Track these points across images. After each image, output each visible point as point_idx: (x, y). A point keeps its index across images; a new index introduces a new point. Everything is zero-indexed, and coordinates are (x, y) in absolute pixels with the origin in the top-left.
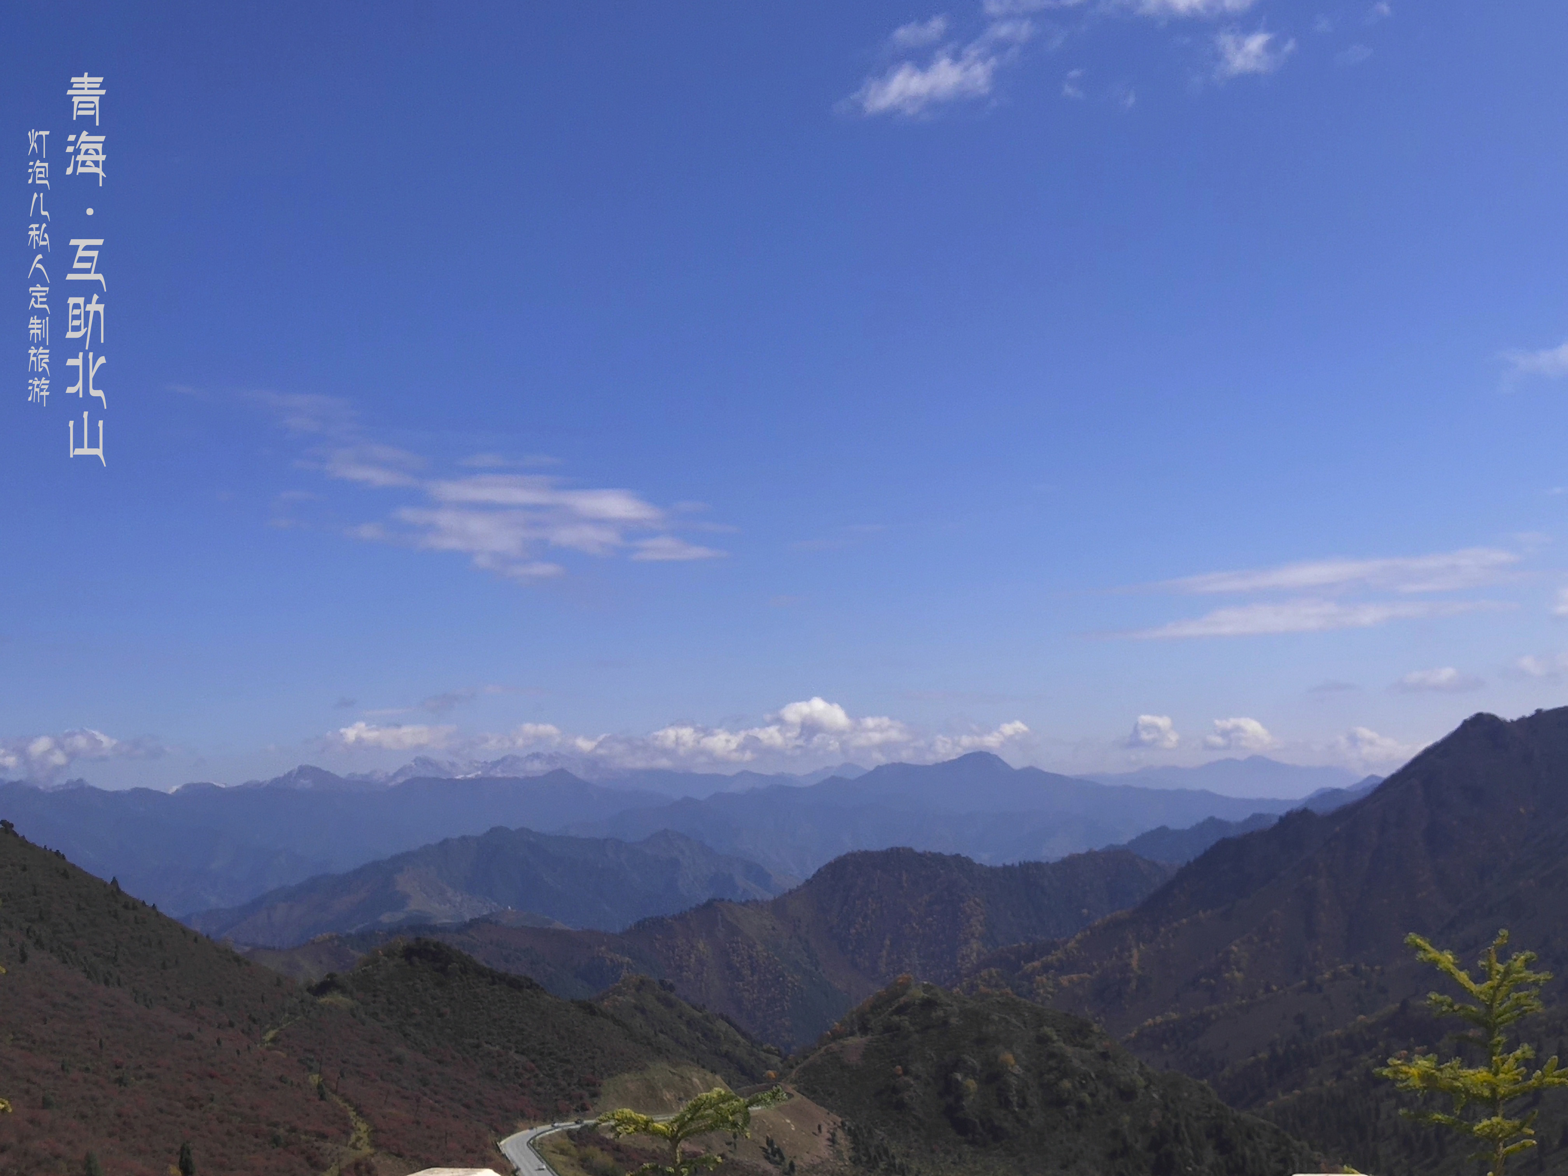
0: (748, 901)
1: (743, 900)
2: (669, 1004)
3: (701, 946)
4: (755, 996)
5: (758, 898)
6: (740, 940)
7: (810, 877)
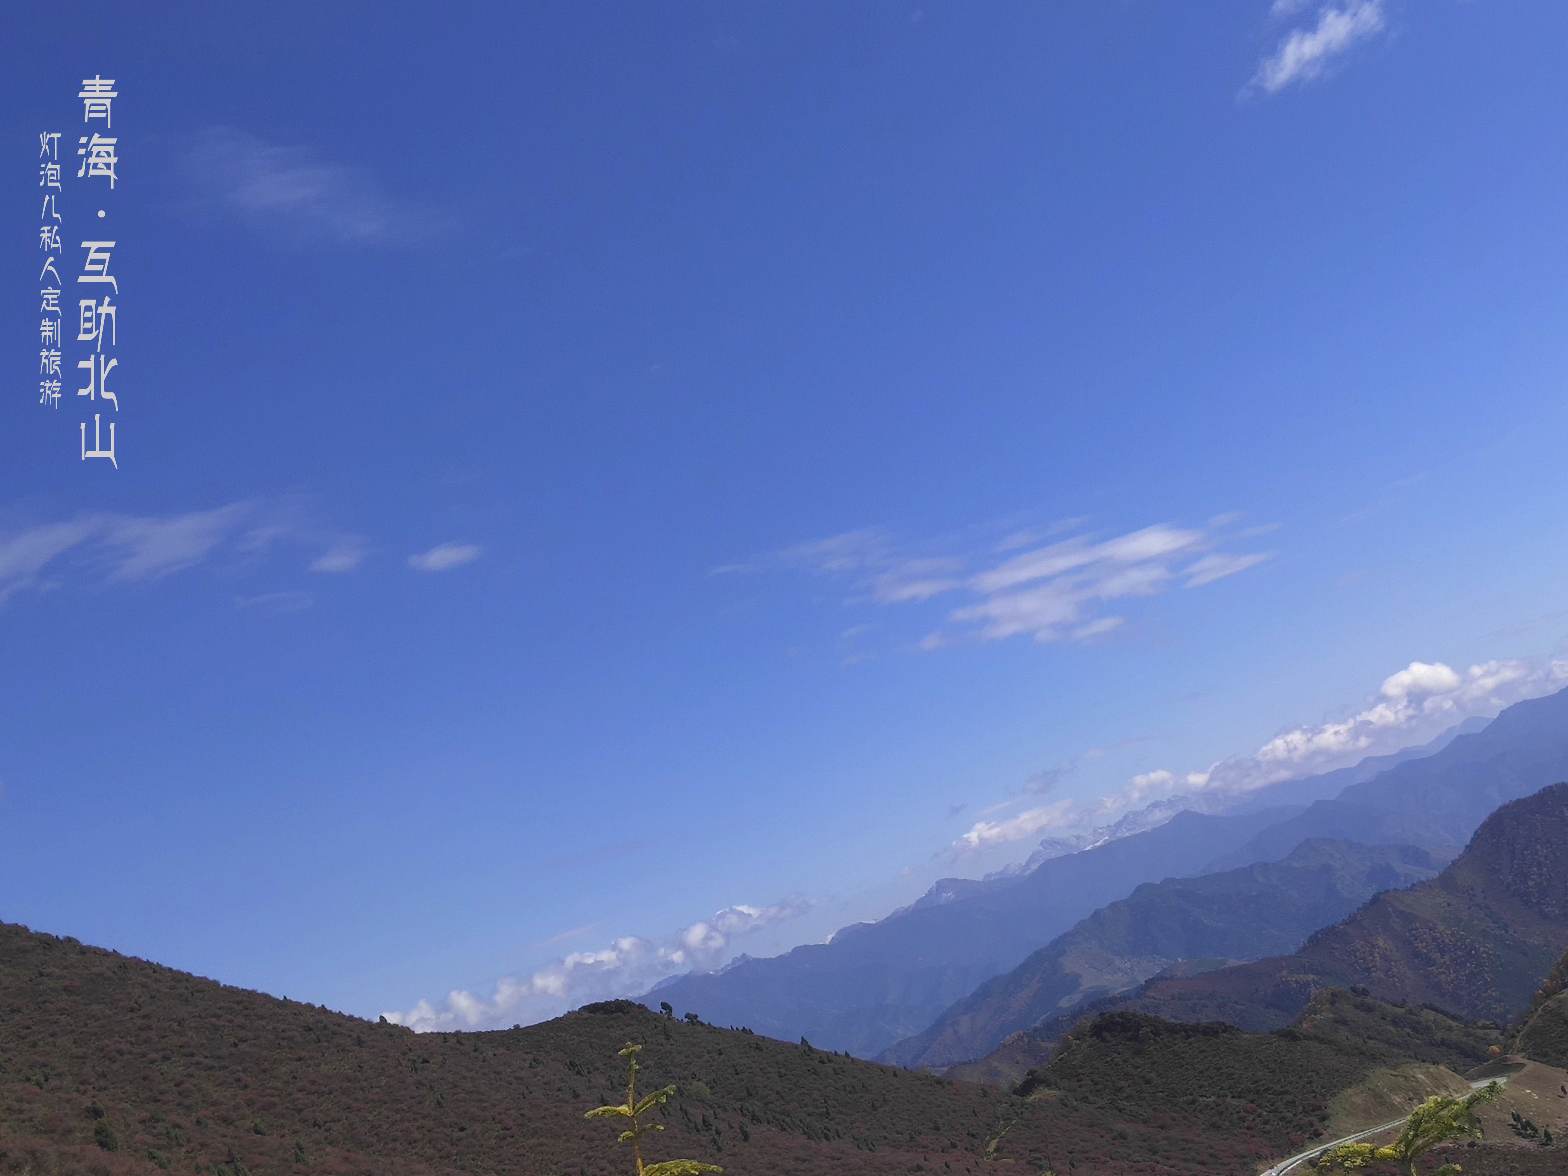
0: (1413, 885)
1: (1409, 886)
2: (1369, 1009)
3: (1381, 943)
4: (1452, 976)
5: (1423, 879)
6: (1418, 925)
7: (1468, 842)
